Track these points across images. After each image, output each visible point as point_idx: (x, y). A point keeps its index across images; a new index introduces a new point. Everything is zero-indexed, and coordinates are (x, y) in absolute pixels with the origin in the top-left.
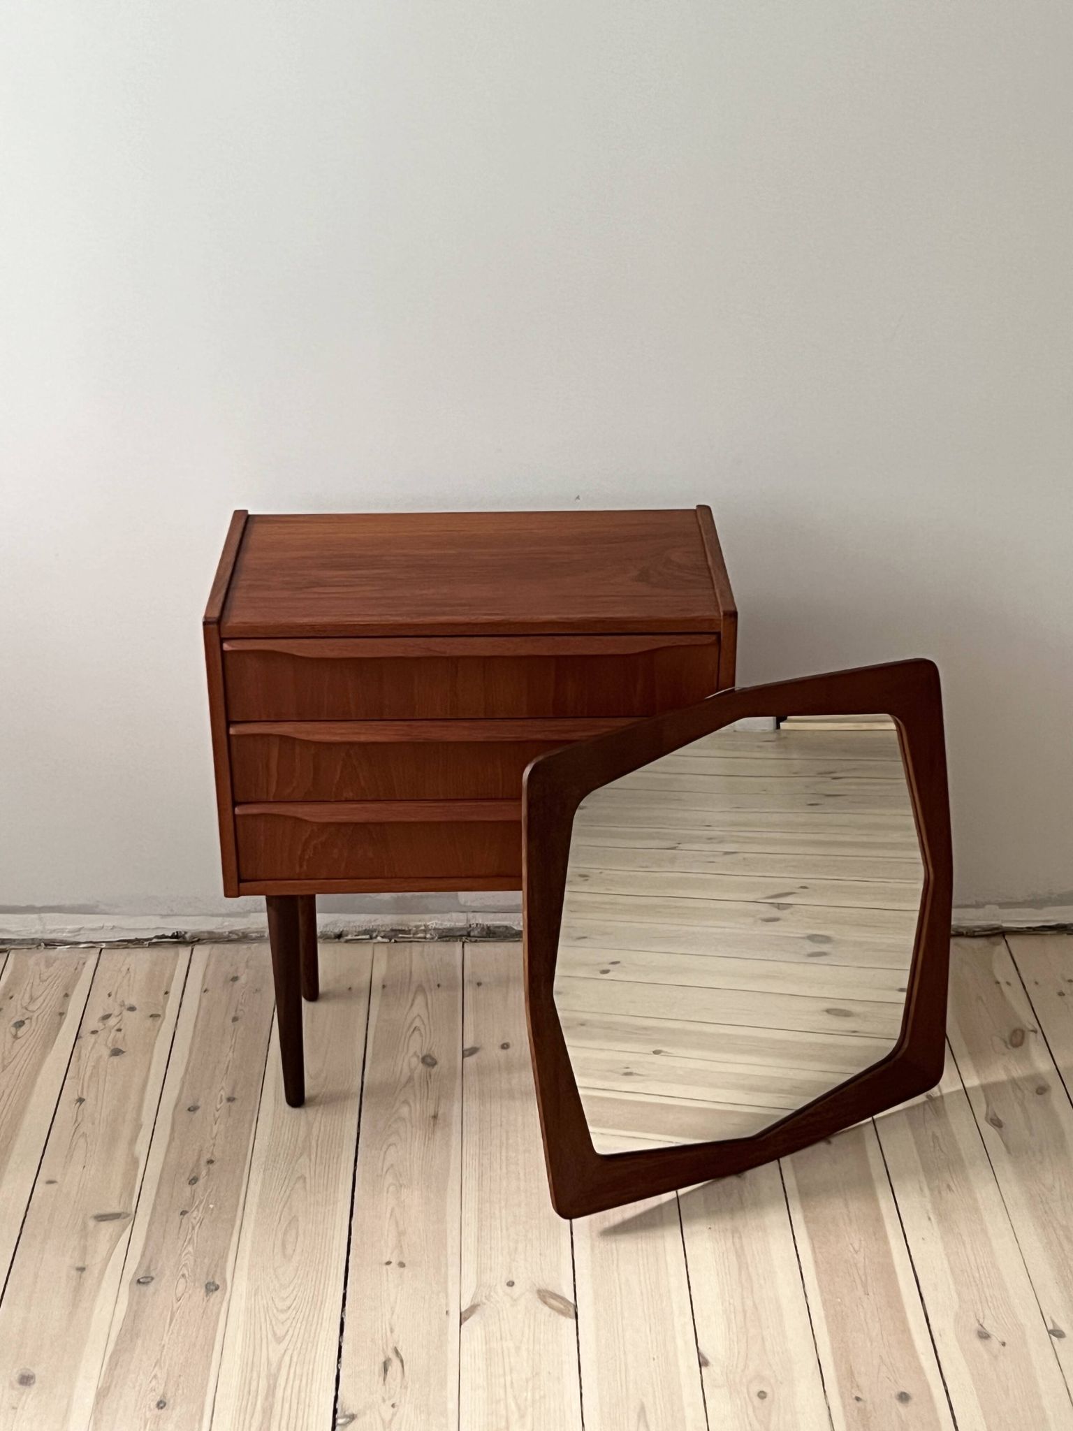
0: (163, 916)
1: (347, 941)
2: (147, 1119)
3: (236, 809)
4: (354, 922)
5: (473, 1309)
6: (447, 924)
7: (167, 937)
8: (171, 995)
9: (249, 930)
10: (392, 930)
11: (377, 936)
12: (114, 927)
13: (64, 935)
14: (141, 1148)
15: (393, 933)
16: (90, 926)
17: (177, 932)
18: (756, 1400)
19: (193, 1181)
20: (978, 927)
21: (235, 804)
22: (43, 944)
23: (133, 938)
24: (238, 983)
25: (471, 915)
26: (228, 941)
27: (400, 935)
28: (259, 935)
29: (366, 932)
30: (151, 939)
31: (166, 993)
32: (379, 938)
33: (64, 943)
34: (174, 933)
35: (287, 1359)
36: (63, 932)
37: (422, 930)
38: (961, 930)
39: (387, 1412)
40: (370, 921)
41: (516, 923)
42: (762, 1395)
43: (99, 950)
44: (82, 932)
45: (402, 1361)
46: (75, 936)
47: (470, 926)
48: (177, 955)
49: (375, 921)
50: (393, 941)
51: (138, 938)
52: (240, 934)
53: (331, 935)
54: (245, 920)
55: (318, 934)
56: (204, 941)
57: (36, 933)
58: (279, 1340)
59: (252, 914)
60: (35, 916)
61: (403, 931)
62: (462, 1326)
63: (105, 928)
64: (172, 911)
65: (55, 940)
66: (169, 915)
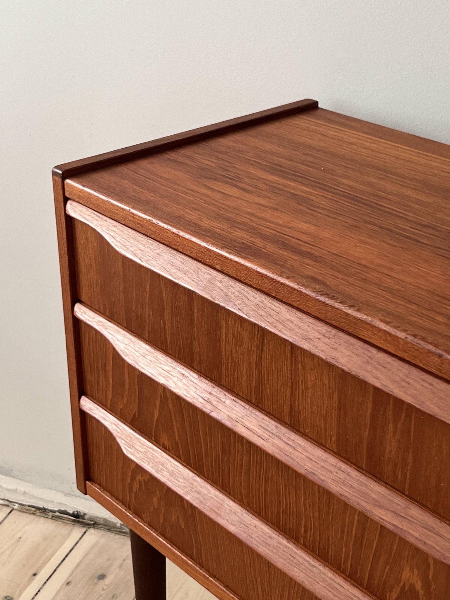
7: (69, 514)
8: (38, 577)
24: (103, 583)
26: (120, 532)
30: (55, 512)
31: (35, 575)
34: (74, 512)
43: (9, 510)
48: (69, 534)
51: (46, 507)
56: (99, 526)
63: (18, 491)
64: (73, 491)
66: (71, 494)
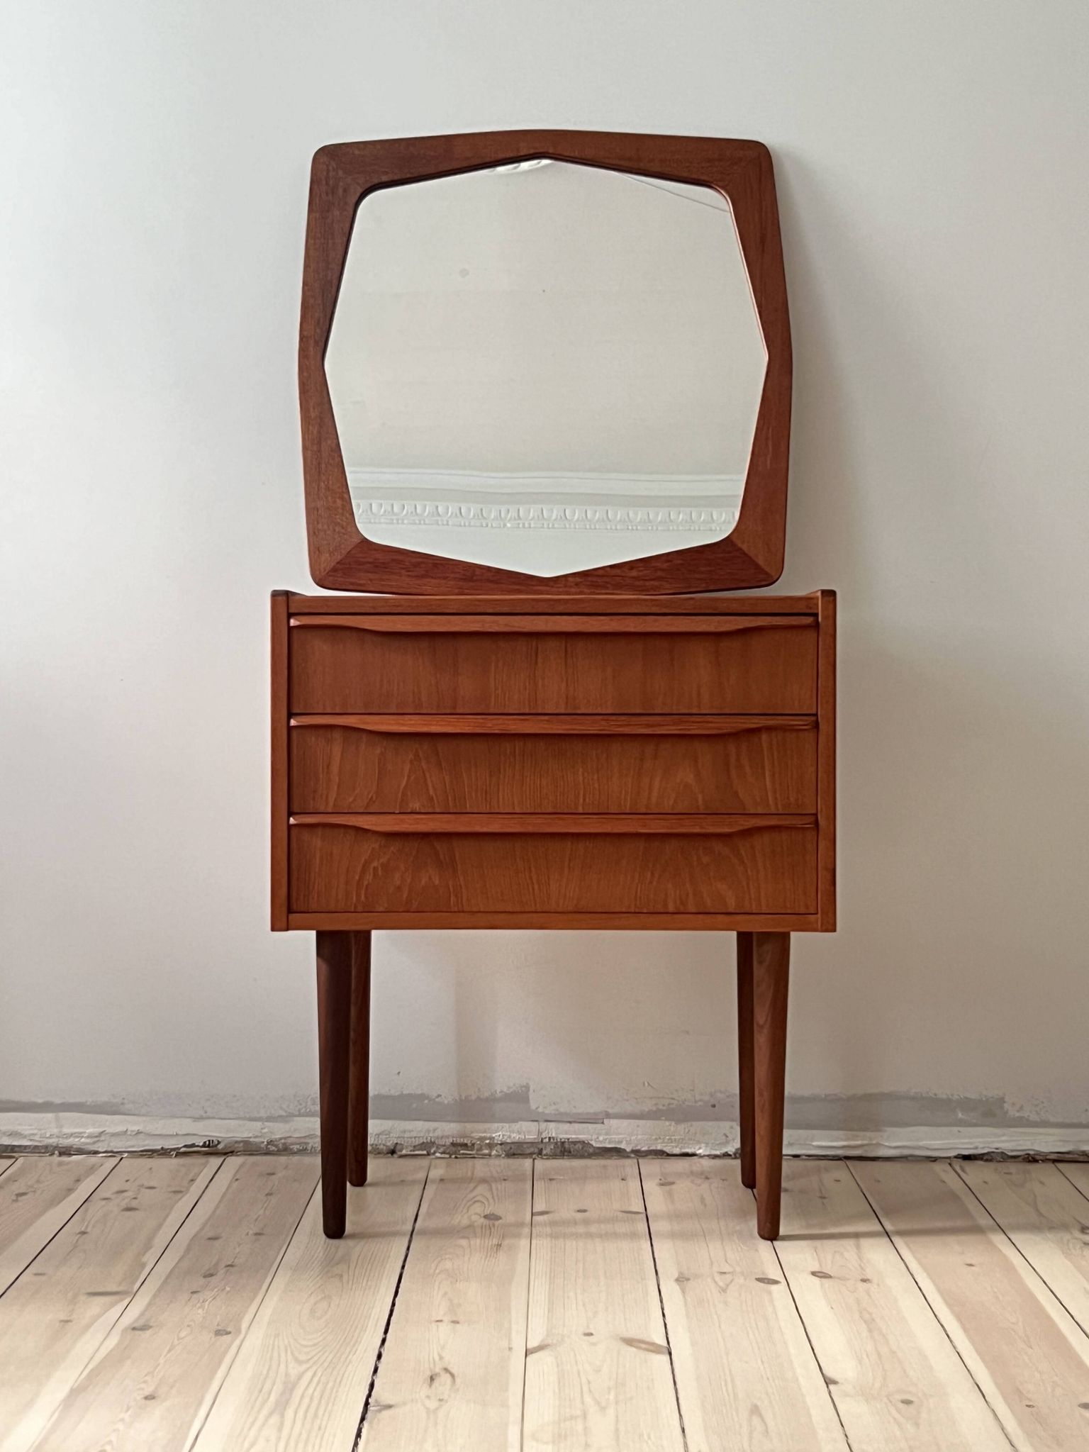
0: (195, 1119)
1: (401, 1156)
2: (159, 1243)
3: (292, 819)
4: (410, 1131)
5: (540, 1348)
6: (516, 1137)
7: (198, 1146)
8: (197, 1182)
9: (289, 1141)
10: (453, 1144)
11: (435, 1153)
12: (139, 1133)
13: (83, 1140)
14: (150, 1258)
15: (454, 1149)
16: (111, 1130)
17: (209, 1141)
18: (901, 1406)
19: (209, 1275)
21: (290, 814)
22: (56, 1152)
23: (159, 1147)
24: (275, 1176)
25: (543, 1125)
26: (266, 1152)
27: (462, 1152)
28: (301, 1148)
29: (423, 1146)
30: (179, 1148)
31: (192, 1181)
32: (438, 1155)
33: (80, 1152)
34: (205, 1143)
35: (310, 1374)
36: (82, 1137)
37: (487, 1144)
39: (432, 1404)
40: (428, 1131)
41: (594, 1137)
42: (907, 1402)
43: (119, 1159)
44: (102, 1138)
45: (452, 1375)
46: (94, 1143)
47: (542, 1139)
48: (207, 1162)
49: (435, 1130)
50: (453, 1156)
51: (166, 1147)
52: (280, 1144)
53: (382, 1149)
54: (287, 1126)
55: (369, 1148)
56: (239, 1153)
57: (51, 1137)
58: (299, 1362)
59: (295, 1118)
60: (50, 1116)
61: (465, 1146)
62: (528, 1358)
63: (129, 1133)
64: (206, 1112)
65: (71, 1147)
66: (201, 1118)
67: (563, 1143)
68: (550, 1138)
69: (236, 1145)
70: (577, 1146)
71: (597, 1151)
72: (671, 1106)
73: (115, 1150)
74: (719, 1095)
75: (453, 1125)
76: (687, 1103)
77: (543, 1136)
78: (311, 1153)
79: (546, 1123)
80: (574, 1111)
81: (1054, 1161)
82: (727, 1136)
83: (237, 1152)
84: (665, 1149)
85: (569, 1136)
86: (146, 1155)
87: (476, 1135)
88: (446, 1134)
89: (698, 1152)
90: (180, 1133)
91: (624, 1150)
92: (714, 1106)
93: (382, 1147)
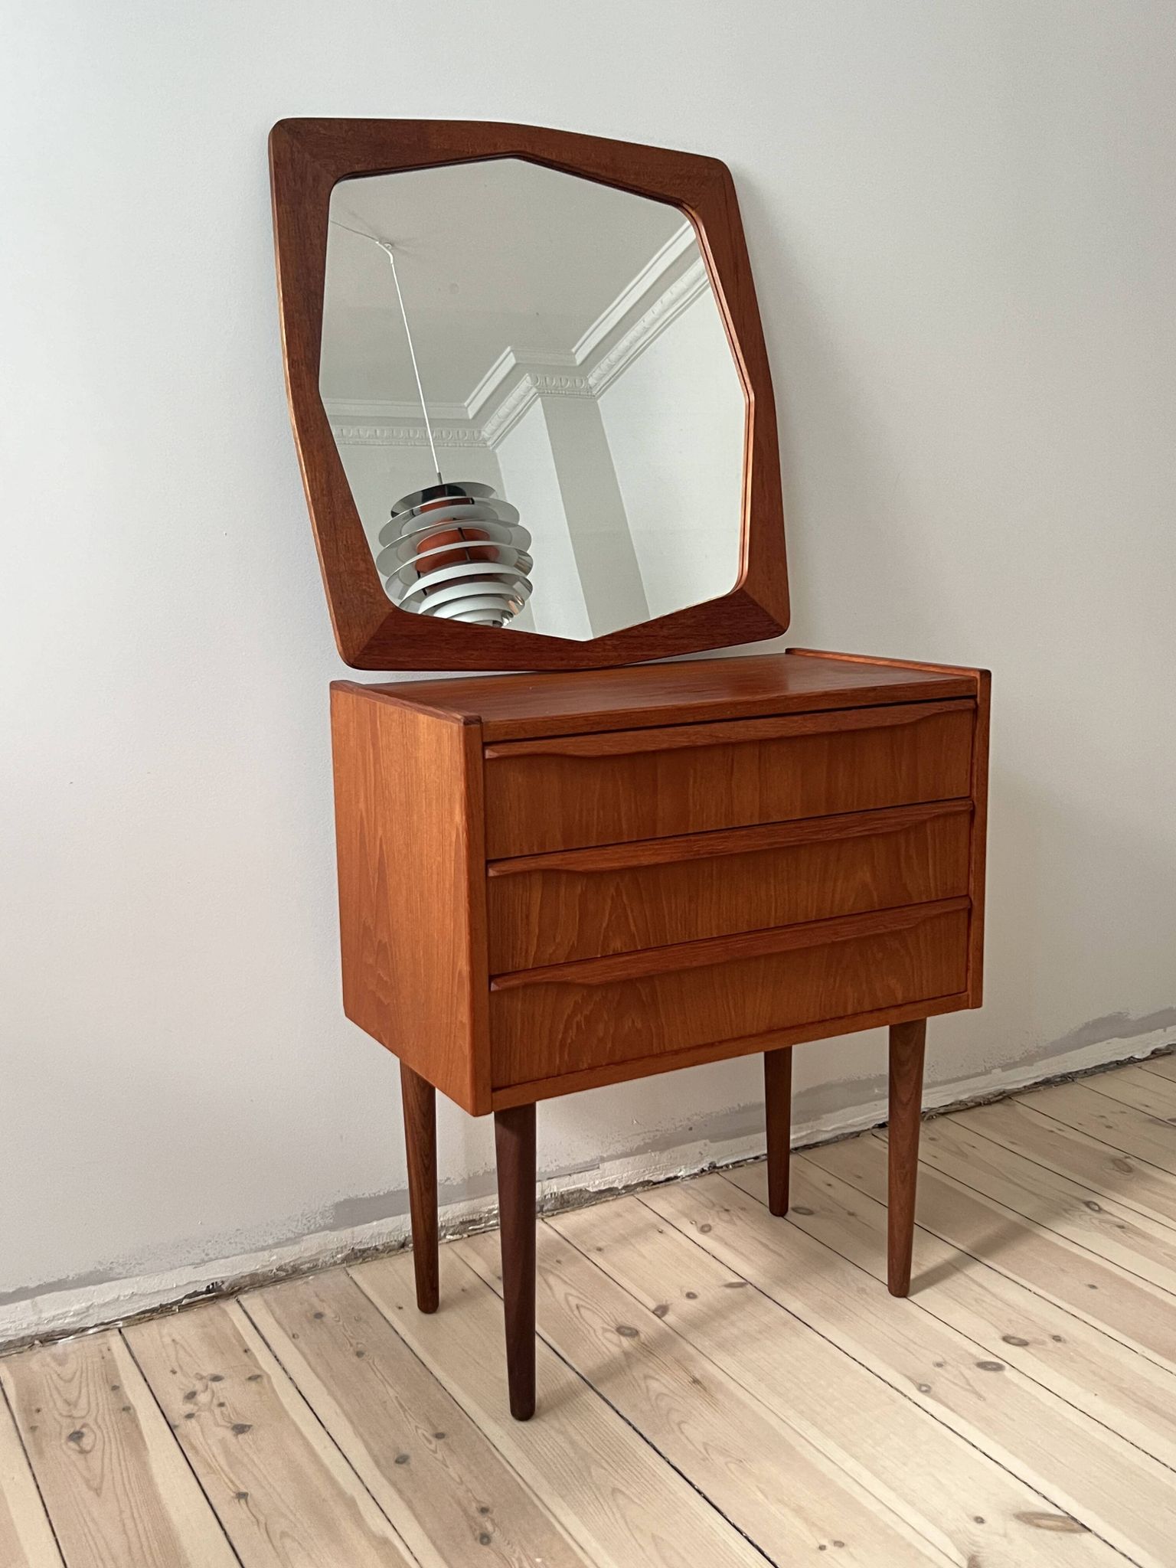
0: (196, 1265)
7: (202, 1293)
9: (299, 1262)
10: (462, 1223)
11: (445, 1235)
12: (132, 1295)
13: (68, 1320)
15: (462, 1227)
16: (97, 1301)
17: (213, 1284)
19: (485, 1539)
20: (990, 1094)
22: (37, 1342)
23: (157, 1305)
25: (546, 1183)
26: (276, 1281)
27: (470, 1228)
28: (311, 1266)
31: (247, 1350)
32: (448, 1237)
33: (66, 1333)
34: (208, 1287)
36: (67, 1317)
37: (494, 1214)
38: (978, 1100)
41: (591, 1183)
43: (117, 1331)
44: (91, 1311)
46: (81, 1320)
47: (545, 1197)
48: (222, 1312)
49: (445, 1214)
50: (465, 1236)
51: (164, 1303)
52: (289, 1269)
53: (394, 1245)
54: (297, 1248)
56: (246, 1289)
57: (28, 1328)
59: (304, 1238)
60: (25, 1303)
61: (473, 1222)
63: (122, 1298)
64: (207, 1255)
65: (53, 1331)
66: (203, 1262)
67: (562, 1196)
68: (551, 1194)
69: (242, 1281)
70: (575, 1195)
71: (592, 1195)
72: (656, 1138)
73: (106, 1321)
74: (695, 1117)
75: (462, 1204)
76: (669, 1132)
77: (546, 1193)
78: (322, 1268)
79: (548, 1182)
80: (573, 1163)
81: (943, 1114)
82: (702, 1154)
83: (246, 1287)
84: (651, 1179)
85: (569, 1188)
86: (144, 1317)
87: (485, 1209)
88: (456, 1215)
89: (679, 1175)
90: (181, 1284)
91: (617, 1188)
92: (691, 1129)
93: (393, 1243)
